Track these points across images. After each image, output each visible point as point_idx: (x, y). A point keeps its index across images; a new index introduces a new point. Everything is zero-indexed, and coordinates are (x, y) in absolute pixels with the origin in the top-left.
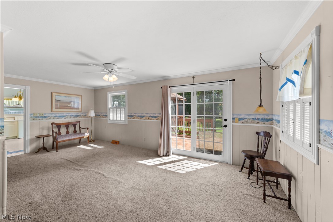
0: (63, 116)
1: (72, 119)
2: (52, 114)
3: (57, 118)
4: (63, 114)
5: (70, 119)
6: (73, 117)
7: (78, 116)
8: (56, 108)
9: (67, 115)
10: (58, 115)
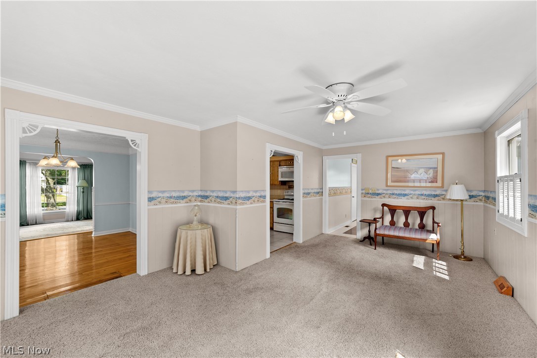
0: (405, 195)
1: (422, 201)
2: (388, 190)
3: (394, 196)
4: (404, 190)
5: (418, 201)
6: (423, 197)
7: (435, 196)
8: (392, 181)
9: (412, 192)
10: (396, 192)
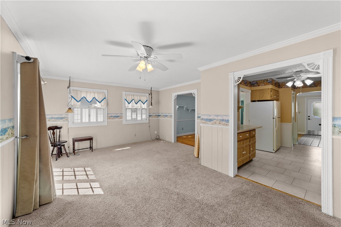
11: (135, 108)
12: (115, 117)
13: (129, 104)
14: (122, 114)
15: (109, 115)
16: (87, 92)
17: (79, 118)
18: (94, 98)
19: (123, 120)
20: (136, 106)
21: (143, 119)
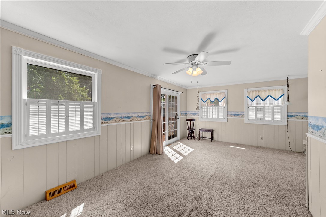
11: (261, 105)
12: (235, 115)
13: (253, 101)
14: (244, 112)
15: (229, 113)
16: (211, 94)
17: (206, 114)
18: (215, 98)
19: (244, 118)
20: (262, 103)
21: (275, 120)
